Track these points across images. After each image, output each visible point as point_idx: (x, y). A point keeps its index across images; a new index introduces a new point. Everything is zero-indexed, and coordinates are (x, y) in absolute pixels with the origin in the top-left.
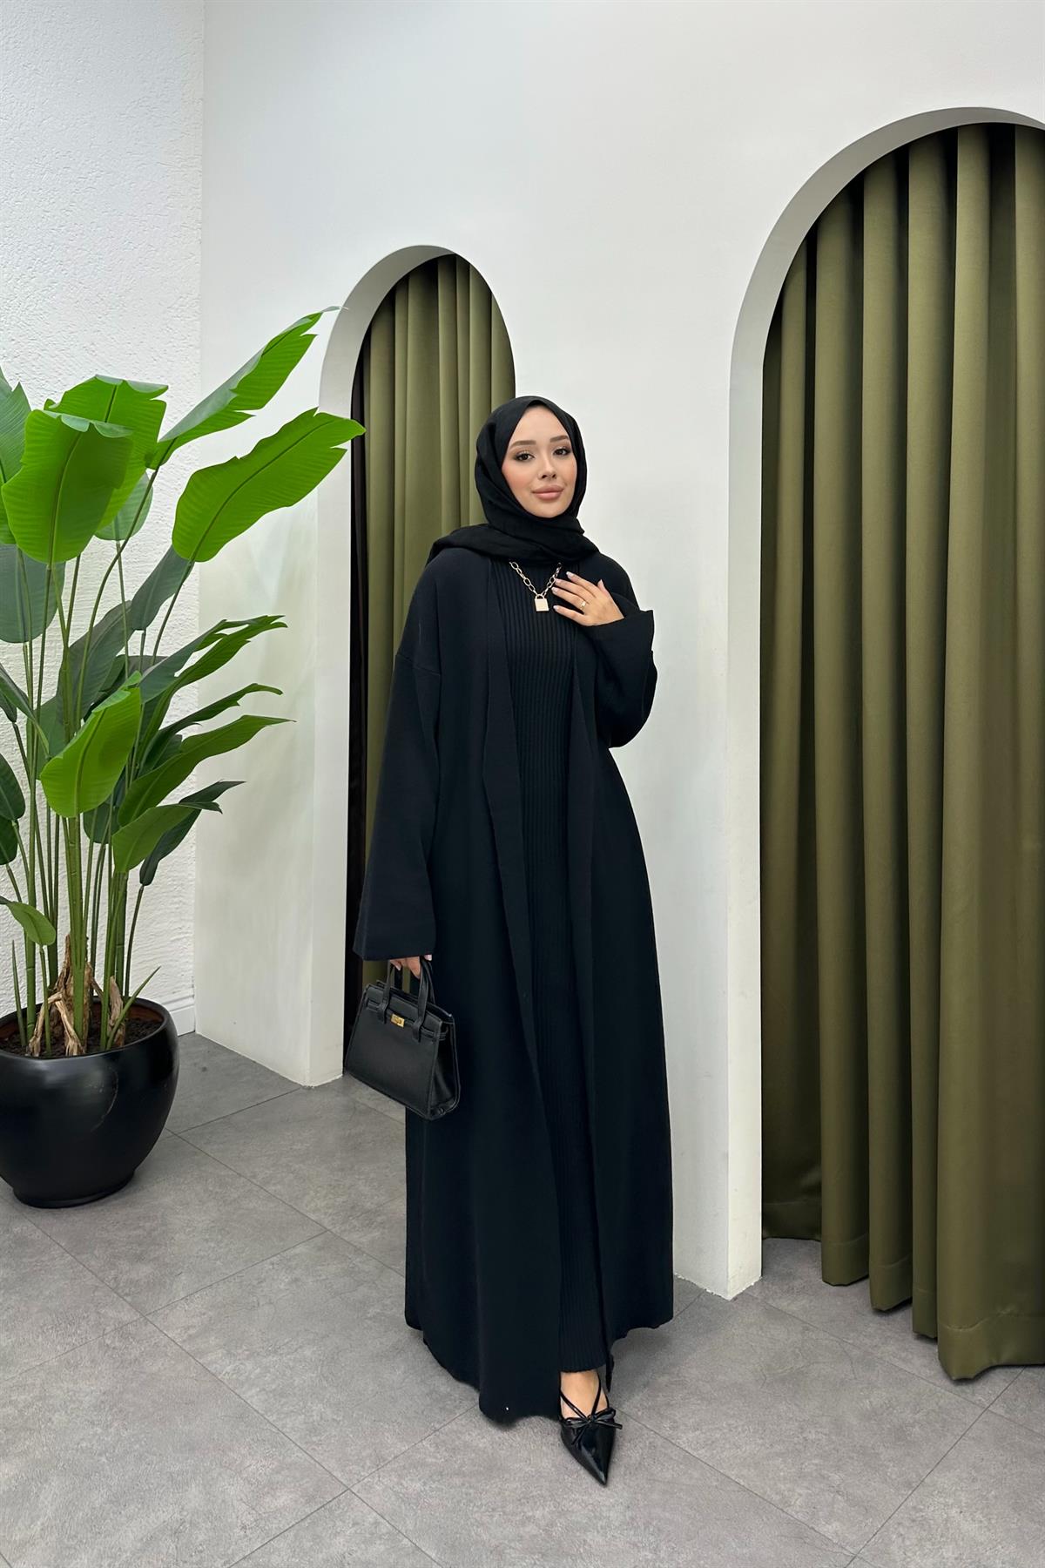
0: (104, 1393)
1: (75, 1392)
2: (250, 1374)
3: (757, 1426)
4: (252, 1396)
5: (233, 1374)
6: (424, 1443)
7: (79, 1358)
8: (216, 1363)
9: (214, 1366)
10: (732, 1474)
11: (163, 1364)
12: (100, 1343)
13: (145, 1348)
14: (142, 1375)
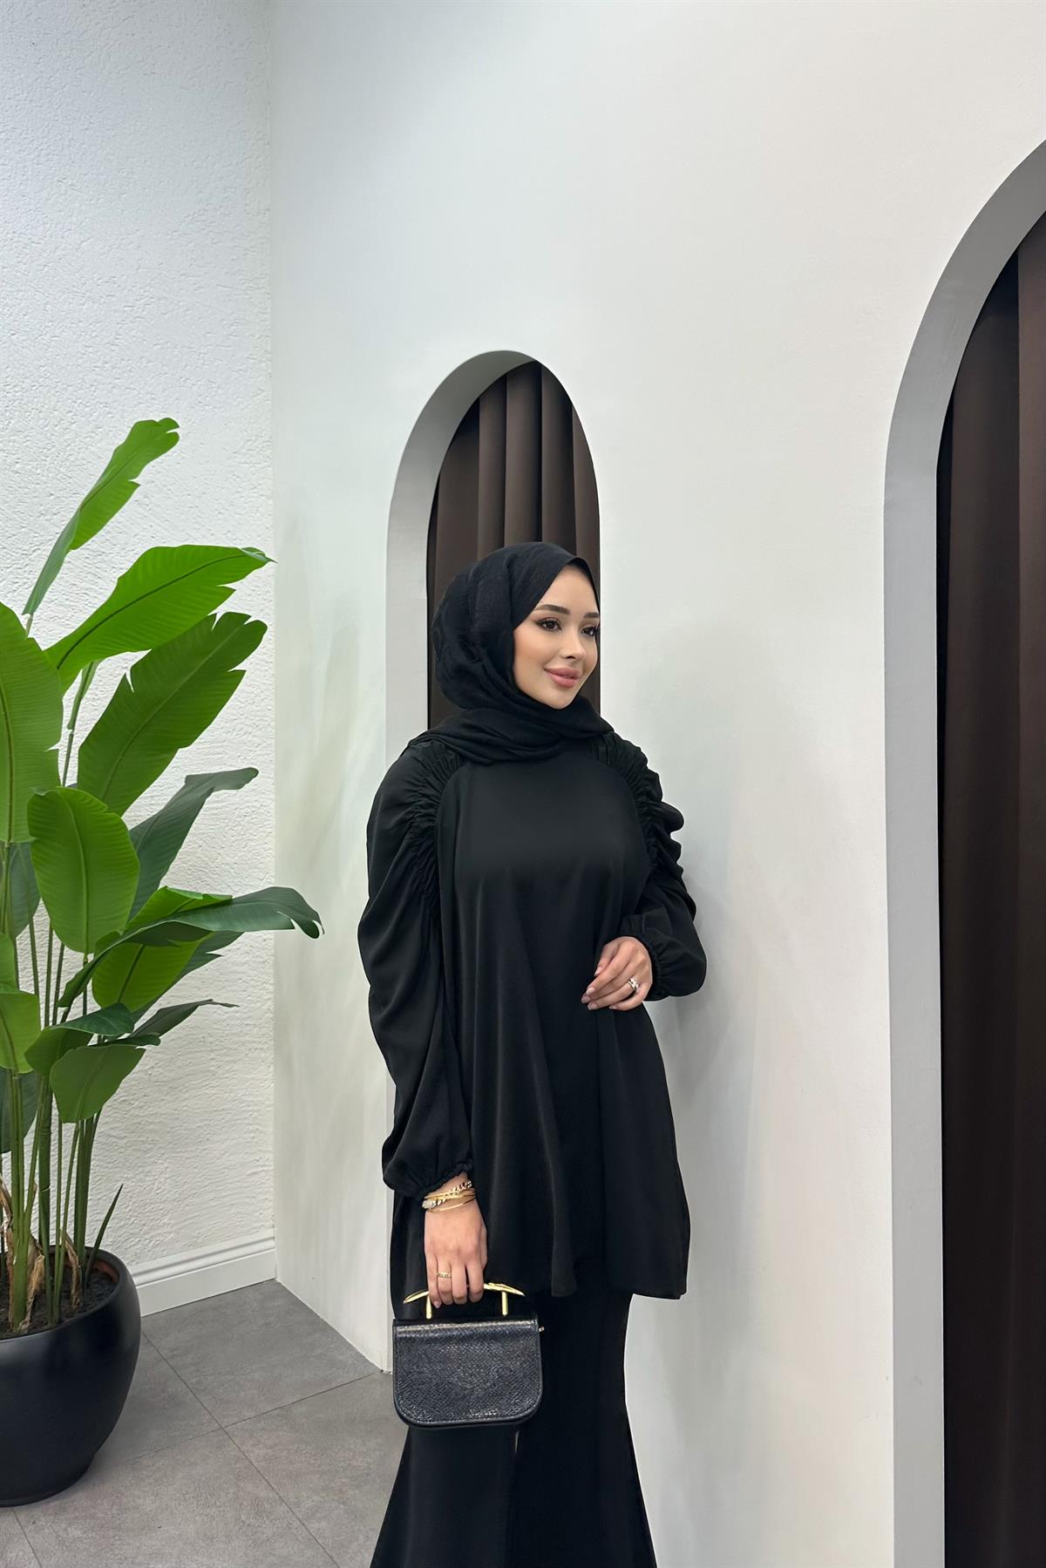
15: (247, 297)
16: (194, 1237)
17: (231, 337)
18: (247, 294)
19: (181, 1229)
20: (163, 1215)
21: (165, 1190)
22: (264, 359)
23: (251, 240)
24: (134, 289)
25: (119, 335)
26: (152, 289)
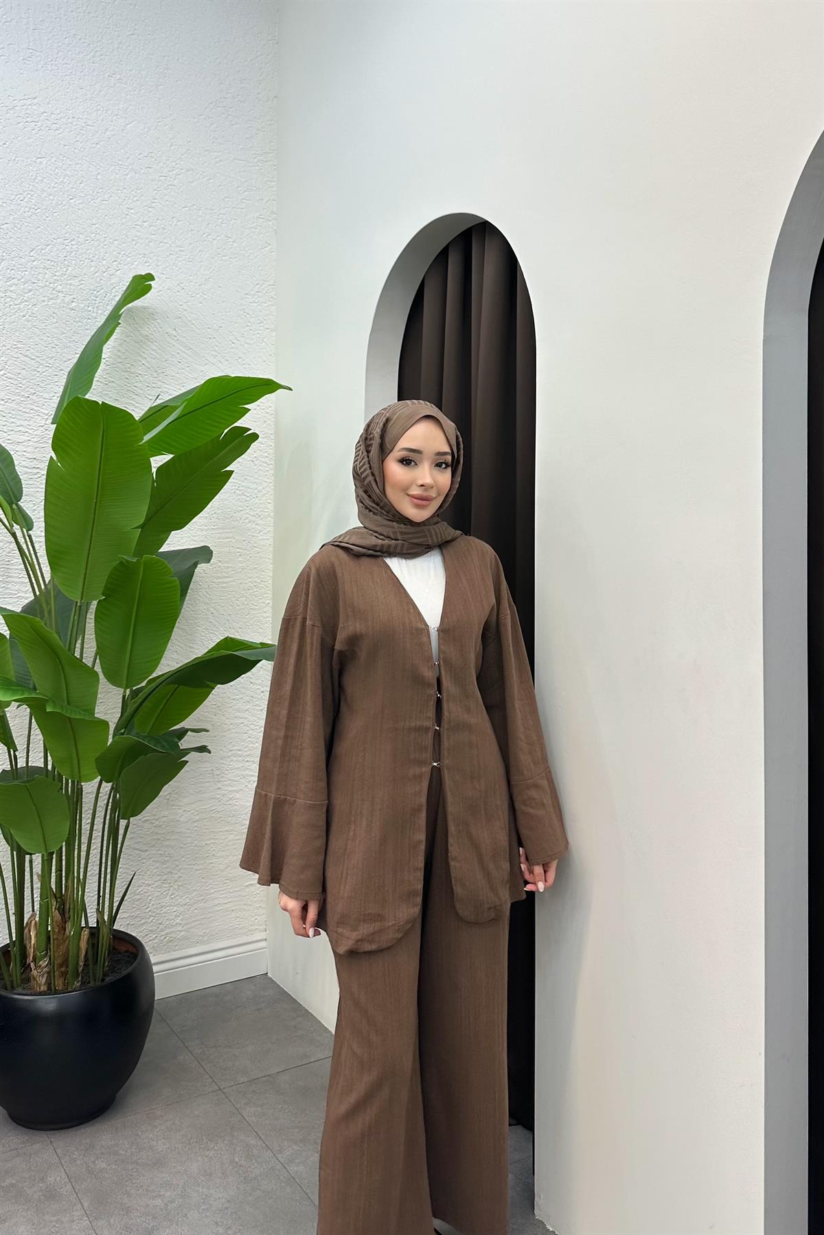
15: (258, 168)
16: (201, 936)
17: (244, 201)
18: (258, 166)
19: (192, 928)
20: (176, 916)
21: (177, 896)
22: (270, 219)
23: (262, 122)
24: (168, 162)
25: (154, 199)
26: (182, 162)
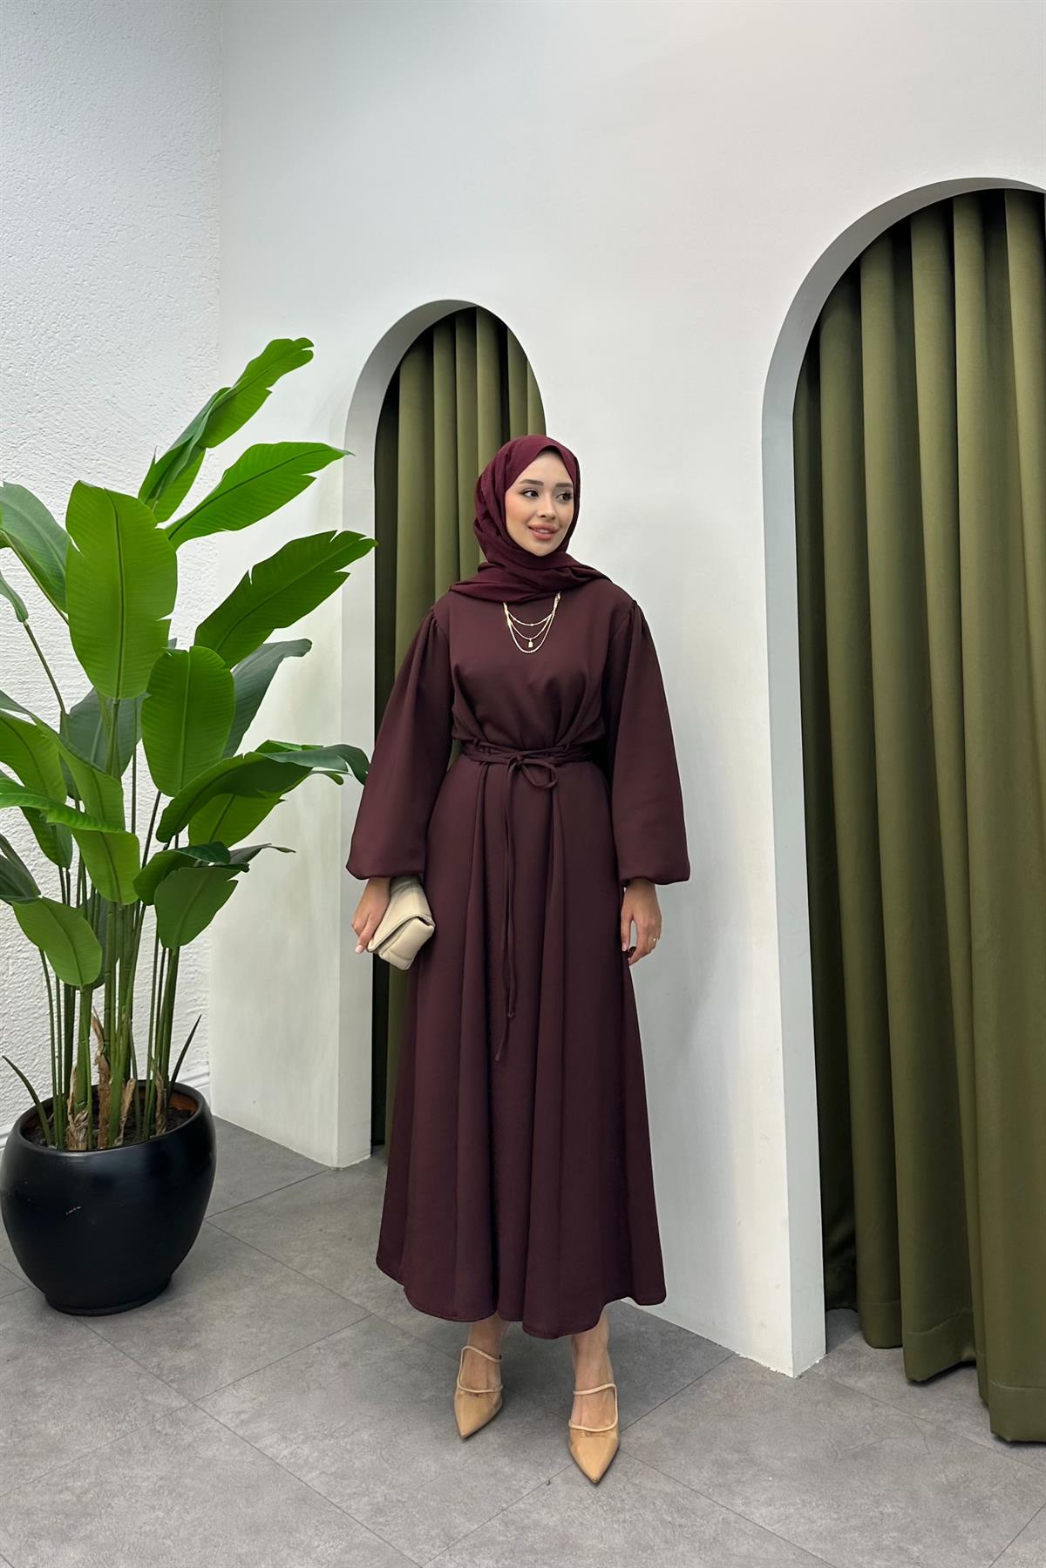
0: (161, 1479)
1: (131, 1477)
2: (308, 1457)
3: (831, 1502)
4: (312, 1479)
5: (291, 1458)
6: (492, 1521)
7: (131, 1444)
8: (271, 1447)
9: (271, 1450)
10: (809, 1547)
11: (217, 1450)
12: (151, 1430)
13: (197, 1433)
14: (198, 1459)
17: (187, 258)
22: (213, 277)
23: (205, 177)
